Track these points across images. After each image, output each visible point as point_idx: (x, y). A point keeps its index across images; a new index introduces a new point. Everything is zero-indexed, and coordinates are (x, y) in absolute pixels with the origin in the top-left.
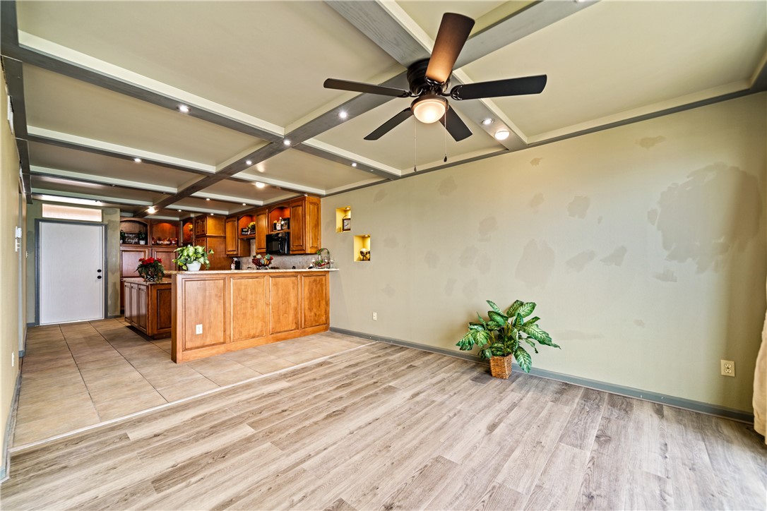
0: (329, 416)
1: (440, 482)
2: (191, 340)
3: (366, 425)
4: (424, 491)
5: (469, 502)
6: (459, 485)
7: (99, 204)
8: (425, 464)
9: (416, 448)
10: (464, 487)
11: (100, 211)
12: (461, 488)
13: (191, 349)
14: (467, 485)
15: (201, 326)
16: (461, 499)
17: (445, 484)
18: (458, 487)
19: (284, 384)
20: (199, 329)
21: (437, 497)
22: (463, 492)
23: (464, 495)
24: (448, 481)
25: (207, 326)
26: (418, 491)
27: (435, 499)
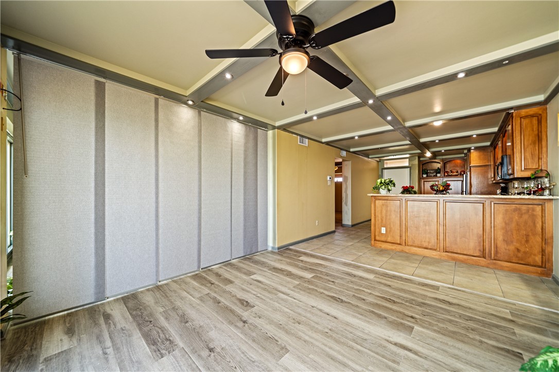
0: (333, 297)
1: (259, 346)
2: (379, 236)
3: (325, 313)
4: (253, 337)
5: (238, 359)
6: (255, 357)
7: (408, 156)
8: (279, 340)
9: (300, 338)
10: (252, 359)
11: (408, 160)
12: (252, 357)
13: (379, 241)
14: (254, 362)
15: (385, 228)
16: (242, 355)
17: (257, 349)
18: (253, 356)
19: (371, 276)
20: (383, 230)
21: (247, 343)
22: (248, 358)
23: (245, 358)
24: (260, 351)
25: (389, 229)
26: (254, 334)
27: (245, 342)
